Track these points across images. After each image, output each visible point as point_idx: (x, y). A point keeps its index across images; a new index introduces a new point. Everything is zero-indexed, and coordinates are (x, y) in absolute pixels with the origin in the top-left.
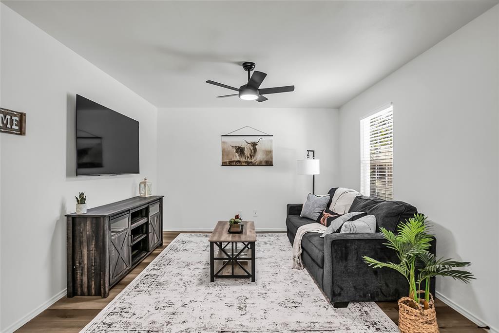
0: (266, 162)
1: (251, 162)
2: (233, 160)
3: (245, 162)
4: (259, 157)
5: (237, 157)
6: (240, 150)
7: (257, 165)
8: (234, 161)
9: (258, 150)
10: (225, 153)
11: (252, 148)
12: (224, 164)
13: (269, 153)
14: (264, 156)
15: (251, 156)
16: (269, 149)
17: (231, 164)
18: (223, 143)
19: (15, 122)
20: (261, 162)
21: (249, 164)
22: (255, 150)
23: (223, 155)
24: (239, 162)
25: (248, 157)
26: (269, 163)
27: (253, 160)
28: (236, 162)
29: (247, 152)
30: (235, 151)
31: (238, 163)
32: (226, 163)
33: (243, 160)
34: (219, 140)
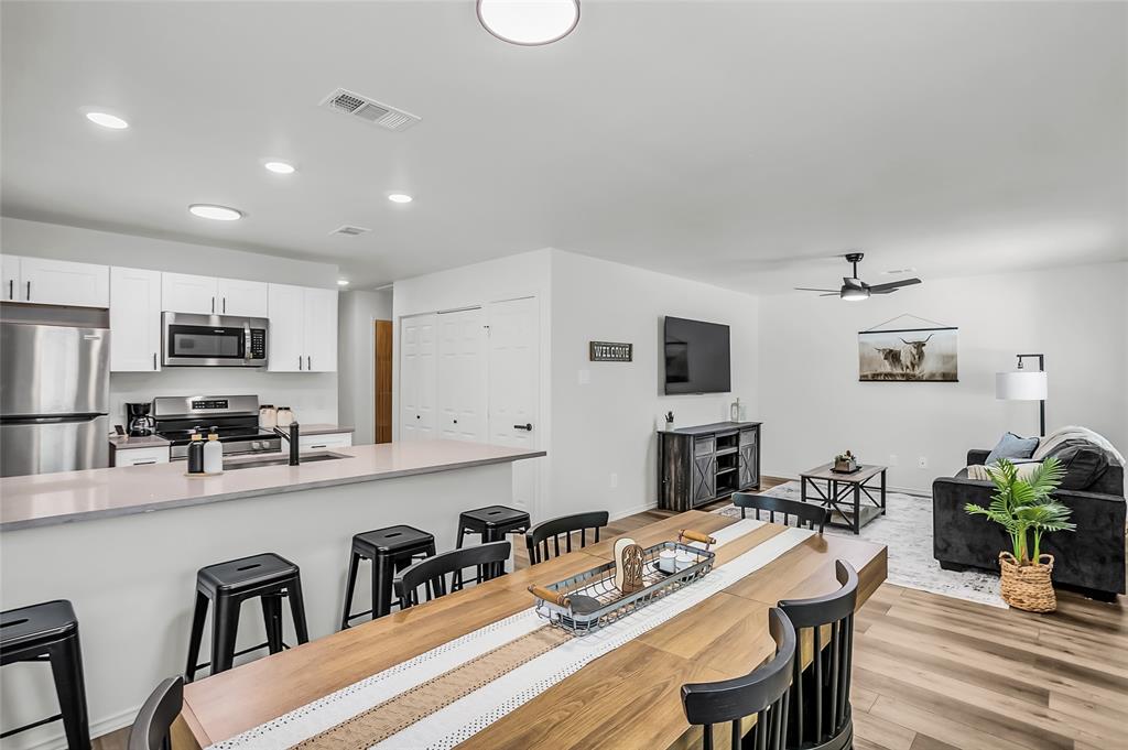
0: (944, 375)
1: (914, 376)
2: (878, 372)
3: (903, 375)
4: (929, 366)
5: (887, 367)
6: (893, 356)
7: (926, 381)
8: (881, 374)
9: (926, 354)
10: (864, 361)
11: (914, 352)
12: (864, 379)
13: (951, 358)
14: (940, 365)
15: (913, 365)
16: (950, 352)
17: (875, 378)
18: (862, 344)
20: (933, 375)
21: (909, 378)
22: (921, 355)
23: (861, 364)
24: (891, 375)
25: (907, 367)
26: (950, 377)
27: (917, 372)
28: (886, 375)
29: (905, 359)
30: (883, 357)
31: (889, 378)
32: (867, 376)
33: (898, 371)
34: (856, 339)
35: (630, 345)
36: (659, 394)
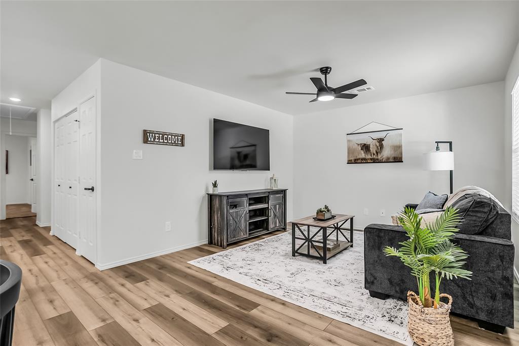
0: (394, 158)
1: (378, 159)
2: (358, 157)
3: (371, 159)
4: (387, 153)
5: (362, 155)
6: (366, 148)
7: (383, 162)
8: (359, 159)
9: (384, 146)
10: (350, 151)
11: (378, 144)
12: (350, 162)
13: (398, 148)
14: (392, 152)
15: (377, 153)
16: (397, 143)
17: (356, 161)
18: (349, 141)
19: (179, 140)
20: (388, 158)
21: (375, 161)
22: (381, 146)
23: (348, 153)
24: (365, 159)
25: (374, 154)
26: (398, 160)
27: (379, 157)
28: (362, 159)
29: (373, 149)
30: (360, 149)
31: (364, 161)
32: (351, 160)
33: (369, 157)
34: (345, 138)
35: (183, 136)
36: (210, 169)
